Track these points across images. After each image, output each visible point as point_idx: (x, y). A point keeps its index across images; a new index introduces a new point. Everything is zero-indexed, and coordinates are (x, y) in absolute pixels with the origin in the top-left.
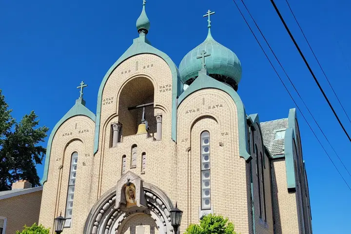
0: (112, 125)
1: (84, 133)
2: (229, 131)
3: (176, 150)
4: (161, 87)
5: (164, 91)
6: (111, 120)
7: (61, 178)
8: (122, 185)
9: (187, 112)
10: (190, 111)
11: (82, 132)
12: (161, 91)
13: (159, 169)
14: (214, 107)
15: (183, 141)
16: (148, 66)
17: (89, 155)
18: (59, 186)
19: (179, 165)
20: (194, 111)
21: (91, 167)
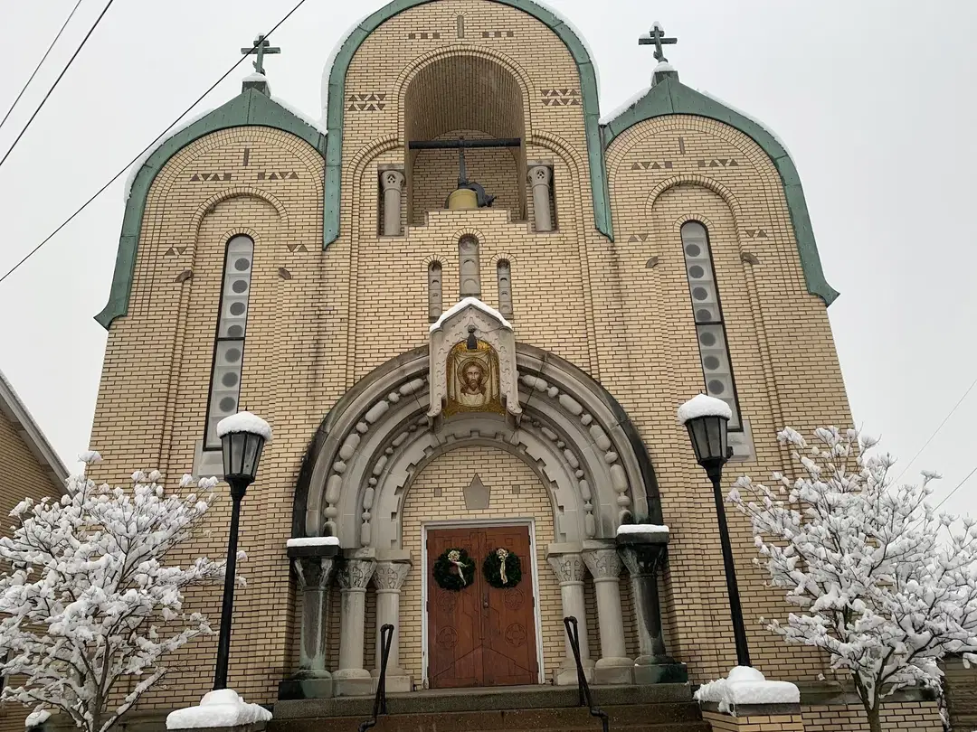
0: (380, 174)
1: (280, 180)
2: (767, 229)
3: (615, 263)
4: (545, 92)
5: (556, 103)
6: (376, 156)
7: (186, 310)
8: (447, 347)
9: (636, 167)
10: (646, 165)
11: (273, 177)
12: (546, 102)
13: (561, 310)
14: (713, 164)
15: (633, 239)
16: (498, 34)
17: (303, 249)
18: (181, 337)
19: (630, 304)
20: (656, 166)
21: (311, 288)
